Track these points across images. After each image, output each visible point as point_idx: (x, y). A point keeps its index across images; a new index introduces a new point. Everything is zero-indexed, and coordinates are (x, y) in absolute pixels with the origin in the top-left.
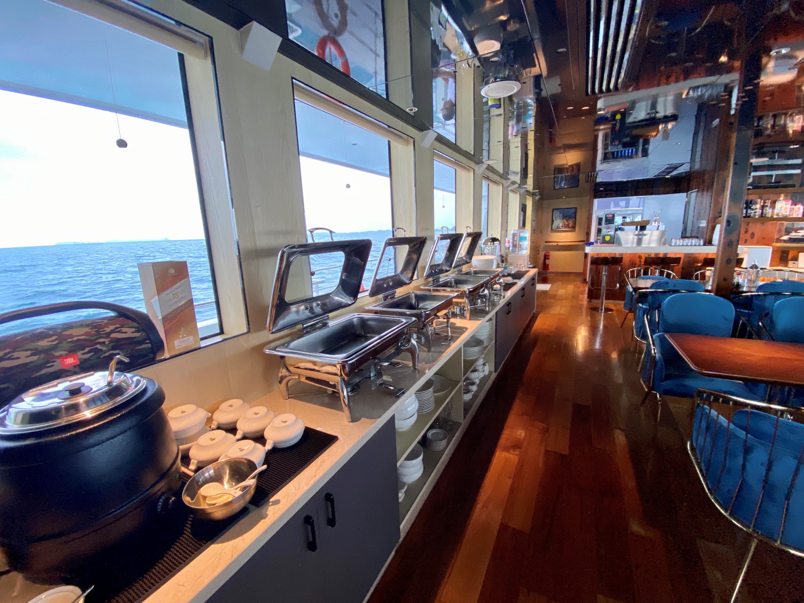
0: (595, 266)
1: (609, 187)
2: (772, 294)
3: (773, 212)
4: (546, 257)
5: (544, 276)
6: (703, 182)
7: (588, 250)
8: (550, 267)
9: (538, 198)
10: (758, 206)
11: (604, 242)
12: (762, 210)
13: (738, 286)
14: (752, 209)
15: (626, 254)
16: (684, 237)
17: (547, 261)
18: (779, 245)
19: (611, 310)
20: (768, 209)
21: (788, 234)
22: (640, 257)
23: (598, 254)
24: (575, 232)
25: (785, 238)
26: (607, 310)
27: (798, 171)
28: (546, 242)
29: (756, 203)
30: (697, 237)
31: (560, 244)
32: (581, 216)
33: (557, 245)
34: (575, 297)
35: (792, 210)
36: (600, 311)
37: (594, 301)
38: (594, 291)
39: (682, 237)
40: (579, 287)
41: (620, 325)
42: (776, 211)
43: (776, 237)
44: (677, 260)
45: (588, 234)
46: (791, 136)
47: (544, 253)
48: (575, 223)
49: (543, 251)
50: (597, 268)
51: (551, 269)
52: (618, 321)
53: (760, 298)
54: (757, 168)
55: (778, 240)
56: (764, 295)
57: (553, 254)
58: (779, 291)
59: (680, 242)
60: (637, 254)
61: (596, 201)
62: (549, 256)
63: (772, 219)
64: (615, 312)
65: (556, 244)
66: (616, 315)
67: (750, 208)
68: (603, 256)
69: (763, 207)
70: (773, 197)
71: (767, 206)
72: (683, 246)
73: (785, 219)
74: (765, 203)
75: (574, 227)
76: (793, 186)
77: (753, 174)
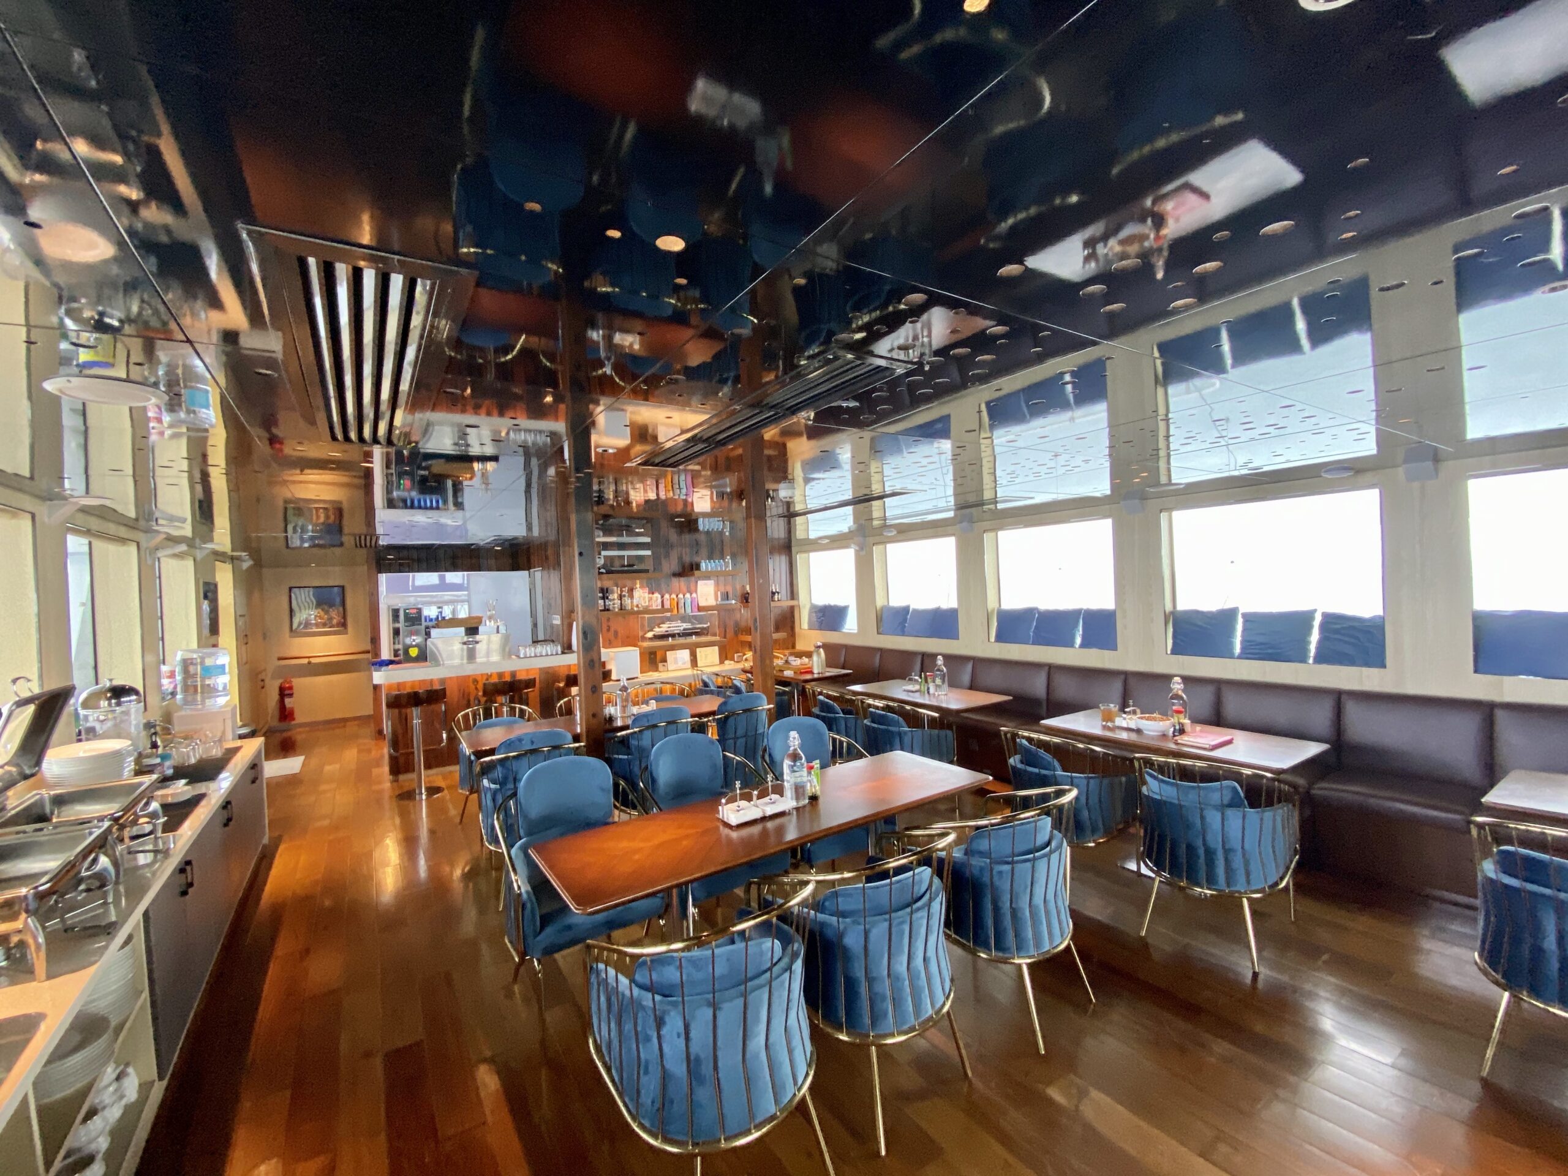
0: (396, 711)
1: (405, 553)
2: (648, 728)
3: (632, 602)
4: (285, 692)
5: (285, 735)
6: (547, 558)
7: (379, 677)
8: (297, 714)
9: (247, 564)
10: (616, 596)
11: (408, 659)
12: (621, 600)
13: (611, 719)
14: (610, 600)
15: (450, 678)
16: (535, 642)
17: (287, 701)
18: (646, 644)
19: (438, 790)
20: (626, 599)
21: (652, 630)
22: (475, 681)
23: (399, 685)
24: (347, 633)
25: (650, 635)
26: (433, 790)
27: (648, 553)
28: (280, 659)
29: (613, 592)
30: (553, 641)
31: (313, 660)
32: (355, 601)
33: (309, 663)
34: (362, 775)
35: (650, 599)
36: (417, 797)
37: (402, 777)
38: (402, 760)
39: (534, 642)
40: (369, 751)
41: (458, 820)
42: (635, 602)
43: (641, 634)
44: (530, 683)
45: (375, 640)
46: (635, 510)
47: (277, 683)
48: (344, 617)
49: (273, 678)
50: (400, 713)
51: (300, 718)
52: (454, 812)
53: (636, 736)
54: (606, 546)
55: (644, 639)
56: (639, 731)
57: (300, 684)
58: (654, 722)
59: (531, 651)
60: (469, 676)
61: (383, 578)
62: (291, 688)
63: (632, 613)
64: (446, 791)
65: (305, 661)
66: (448, 797)
67: (607, 598)
68: (408, 690)
69: (621, 597)
70: (629, 583)
71: (624, 596)
72: (536, 656)
73: (647, 611)
74: (622, 591)
75: (344, 624)
76: (647, 571)
77: (604, 553)
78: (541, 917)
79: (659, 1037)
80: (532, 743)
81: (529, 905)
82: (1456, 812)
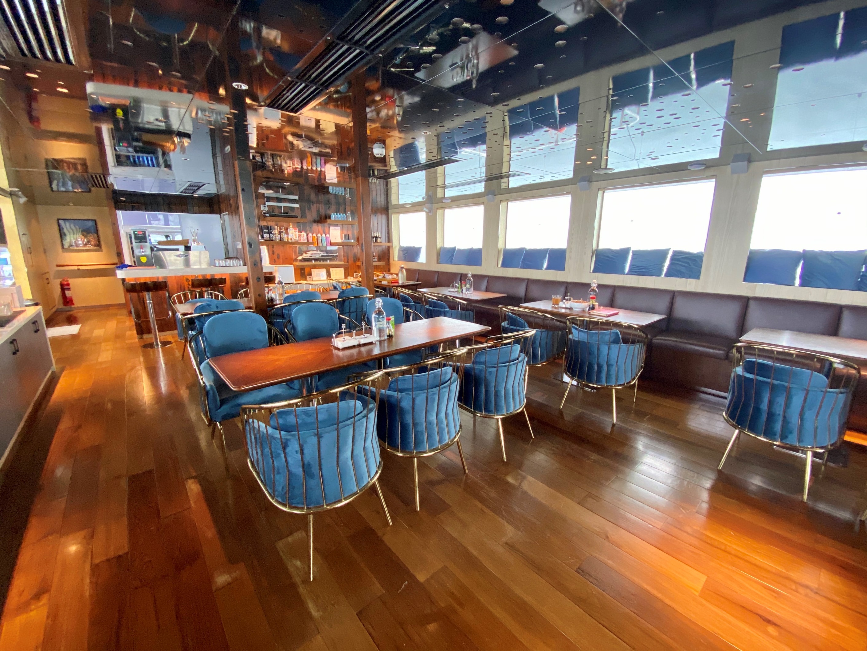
0: (135, 294)
1: (135, 199)
2: (294, 303)
3: (288, 237)
4: (64, 287)
5: (69, 313)
6: (230, 205)
7: (121, 274)
8: (75, 301)
9: (23, 200)
10: (277, 232)
11: (140, 264)
12: (280, 235)
13: (272, 300)
14: (273, 234)
15: (171, 277)
16: (228, 258)
17: (67, 293)
18: (298, 263)
19: (170, 343)
20: (284, 234)
21: (301, 255)
22: (187, 280)
23: (136, 279)
24: (102, 251)
25: (300, 258)
26: (164, 343)
27: (297, 205)
28: (58, 266)
29: (274, 229)
30: (237, 258)
31: (81, 268)
32: (104, 230)
33: (79, 269)
34: (118, 337)
35: (300, 236)
36: (156, 347)
37: (145, 336)
38: (143, 325)
39: (226, 258)
40: (125, 322)
41: (181, 359)
42: (290, 237)
43: (294, 257)
44: (223, 281)
45: (120, 254)
46: (286, 175)
47: (58, 281)
48: (99, 240)
49: (55, 278)
50: (139, 297)
51: (78, 303)
52: (178, 354)
53: (287, 308)
54: (269, 199)
55: (296, 260)
56: (289, 305)
57: (73, 282)
58: (298, 301)
59: (223, 263)
60: (183, 276)
61: (120, 213)
62: (68, 285)
63: (288, 243)
64: (174, 344)
65: (76, 268)
66: (175, 347)
67: (271, 233)
68: (142, 281)
69: (280, 233)
70: (285, 224)
71: (282, 232)
72: (226, 266)
73: (296, 243)
74: (281, 229)
75: (98, 245)
76: (296, 217)
77: (267, 203)
78: (220, 400)
79: (285, 454)
80: (217, 307)
81: (211, 392)
82: (720, 350)
